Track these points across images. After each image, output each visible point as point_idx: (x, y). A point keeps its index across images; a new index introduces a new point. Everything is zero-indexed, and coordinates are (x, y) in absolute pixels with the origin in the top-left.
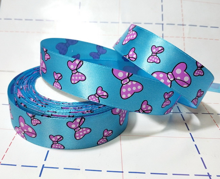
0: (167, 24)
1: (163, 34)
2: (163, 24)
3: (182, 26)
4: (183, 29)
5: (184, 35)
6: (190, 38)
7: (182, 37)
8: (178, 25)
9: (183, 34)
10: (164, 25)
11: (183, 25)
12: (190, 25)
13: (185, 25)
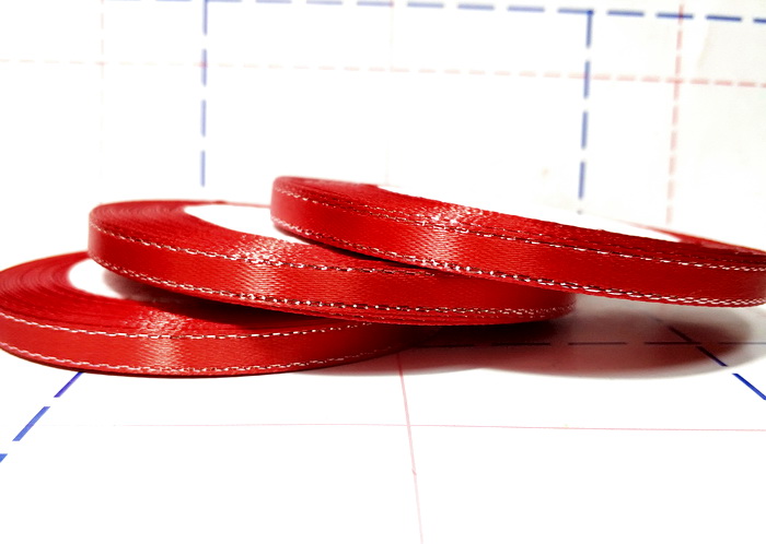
0: (612, 13)
1: (587, 65)
2: (590, 13)
3: (676, 21)
4: (680, 35)
5: (678, 70)
6: (703, 82)
7: (670, 81)
8: (661, 15)
9: (678, 61)
10: (595, 18)
11: (681, 16)
12: (711, 17)
13: (690, 17)
